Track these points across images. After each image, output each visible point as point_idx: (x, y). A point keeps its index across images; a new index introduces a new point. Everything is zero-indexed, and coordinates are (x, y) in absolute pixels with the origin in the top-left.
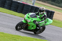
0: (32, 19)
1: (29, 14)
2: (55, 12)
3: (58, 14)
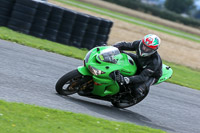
0: (107, 68)
1: (98, 50)
2: (114, 25)
3: (125, 29)
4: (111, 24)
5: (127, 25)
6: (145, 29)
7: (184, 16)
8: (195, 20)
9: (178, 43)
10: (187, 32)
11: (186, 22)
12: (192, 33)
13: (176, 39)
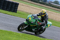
2: (19, 4)
3: (23, 5)
4: (18, 4)
5: (23, 4)
6: (29, 5)
7: (40, 1)
8: (43, 2)
9: (38, 9)
10: (41, 6)
11: (41, 3)
12: (43, 6)
13: (38, 8)
